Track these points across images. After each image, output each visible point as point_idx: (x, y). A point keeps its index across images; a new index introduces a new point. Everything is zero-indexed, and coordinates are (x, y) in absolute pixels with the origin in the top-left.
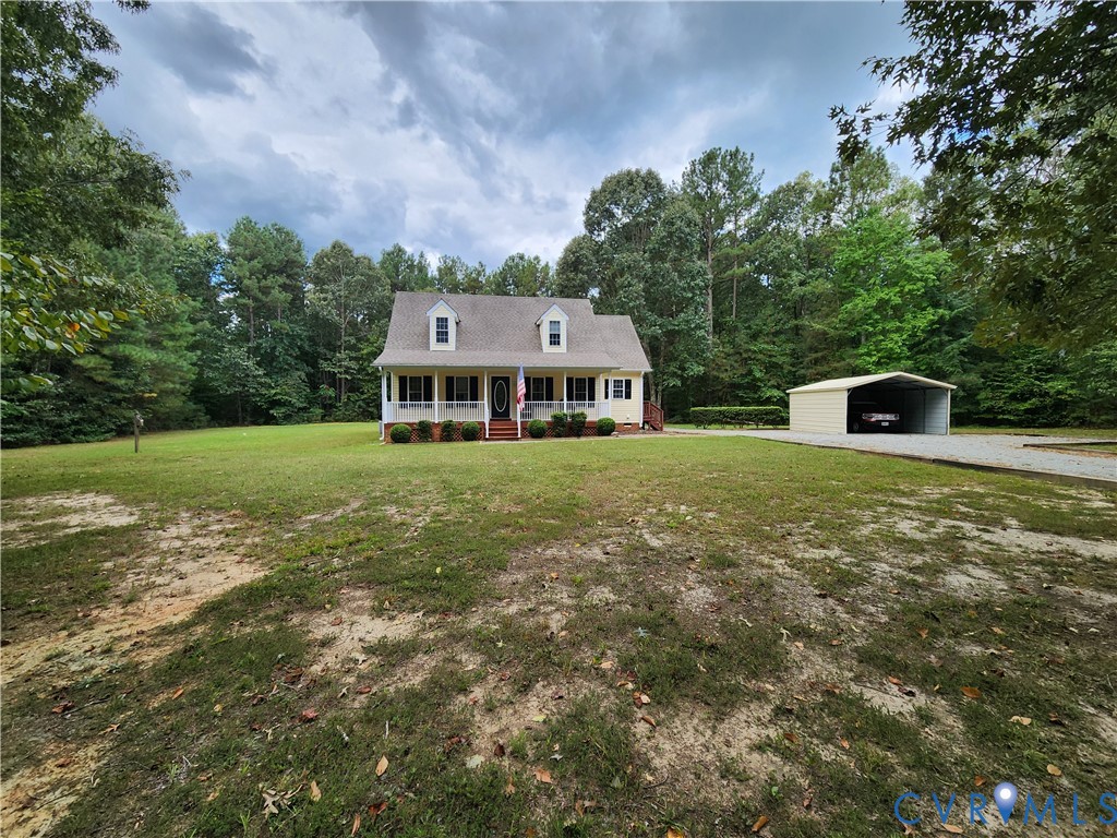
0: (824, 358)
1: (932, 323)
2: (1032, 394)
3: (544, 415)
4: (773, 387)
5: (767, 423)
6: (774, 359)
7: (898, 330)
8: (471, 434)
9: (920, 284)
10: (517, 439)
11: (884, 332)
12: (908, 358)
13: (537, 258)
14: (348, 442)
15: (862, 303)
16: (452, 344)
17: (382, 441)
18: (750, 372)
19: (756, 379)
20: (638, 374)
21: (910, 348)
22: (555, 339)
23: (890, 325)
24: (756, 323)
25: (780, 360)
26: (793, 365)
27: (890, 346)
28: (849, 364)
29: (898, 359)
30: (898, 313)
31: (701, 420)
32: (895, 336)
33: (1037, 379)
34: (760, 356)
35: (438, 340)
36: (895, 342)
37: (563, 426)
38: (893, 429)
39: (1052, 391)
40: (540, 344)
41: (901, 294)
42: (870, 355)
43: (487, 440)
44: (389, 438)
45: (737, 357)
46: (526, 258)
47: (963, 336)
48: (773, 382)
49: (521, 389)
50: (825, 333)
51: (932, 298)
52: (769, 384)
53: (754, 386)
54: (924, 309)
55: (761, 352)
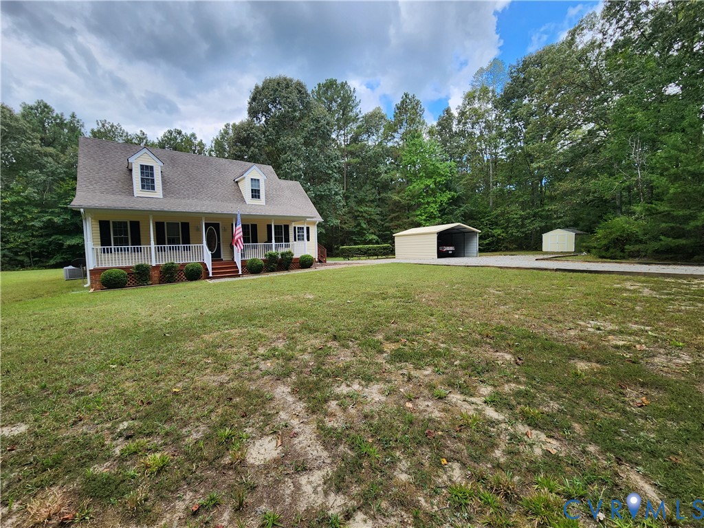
0: (398, 216)
1: (449, 199)
2: (489, 236)
3: (258, 254)
4: (372, 233)
5: (384, 254)
6: (372, 217)
7: (435, 202)
8: (195, 274)
9: (443, 178)
10: (239, 276)
11: (428, 203)
12: (439, 217)
13: (193, 135)
14: (35, 293)
15: (417, 186)
16: (158, 192)
17: (88, 288)
18: (359, 224)
19: (363, 229)
20: (314, 223)
21: (440, 211)
22: (255, 194)
23: (431, 199)
24: (361, 194)
25: (376, 217)
26: (382, 220)
27: (432, 210)
28: (412, 221)
29: (435, 218)
30: (434, 194)
31: (347, 255)
32: (433, 205)
33: (490, 229)
34: (364, 214)
35: (143, 187)
36: (434, 209)
37: (276, 263)
38: (453, 255)
39: (496, 235)
40: (242, 197)
41: (435, 183)
42: (421, 215)
43: (211, 278)
44: (98, 284)
45: (350, 215)
46: (183, 133)
47: (461, 207)
48: (371, 231)
49: (238, 232)
50: (399, 202)
51: (447, 186)
52: (370, 232)
53: (361, 233)
54: (445, 191)
55: (365, 212)
